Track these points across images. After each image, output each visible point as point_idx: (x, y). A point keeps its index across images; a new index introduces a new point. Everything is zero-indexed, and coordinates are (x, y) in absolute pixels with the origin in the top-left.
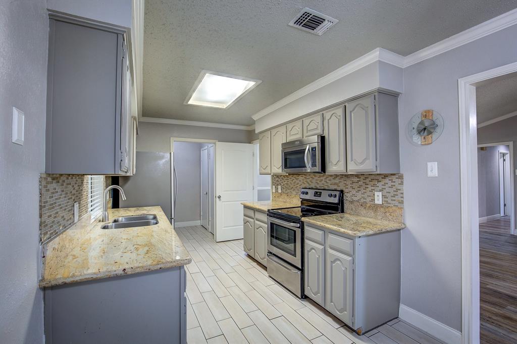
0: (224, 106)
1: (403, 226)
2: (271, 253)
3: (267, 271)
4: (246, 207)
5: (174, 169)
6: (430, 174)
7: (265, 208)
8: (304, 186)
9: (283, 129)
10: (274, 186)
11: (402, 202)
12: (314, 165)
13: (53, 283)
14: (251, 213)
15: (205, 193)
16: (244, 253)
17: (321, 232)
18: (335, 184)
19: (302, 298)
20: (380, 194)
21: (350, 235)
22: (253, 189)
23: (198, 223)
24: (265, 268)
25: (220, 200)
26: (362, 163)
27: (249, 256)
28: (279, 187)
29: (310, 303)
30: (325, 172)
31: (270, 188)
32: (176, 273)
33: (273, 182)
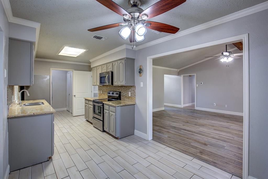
0: (76, 56)
1: (135, 103)
2: (94, 117)
3: (92, 124)
4: (86, 100)
5: (52, 83)
6: (141, 86)
7: (92, 100)
8: (109, 90)
9: (100, 67)
10: (99, 91)
11: (135, 95)
12: (109, 82)
13: (12, 116)
14: (87, 102)
15: (69, 94)
16: (85, 119)
17: (108, 106)
18: (119, 89)
19: (103, 132)
20: (130, 93)
21: (114, 106)
22: (91, 92)
23: (65, 109)
24: (92, 123)
25: (75, 97)
26: (122, 82)
27: (87, 121)
28: (101, 91)
29: (106, 133)
30: (113, 85)
31: (97, 92)
32: (50, 116)
33: (99, 89)
